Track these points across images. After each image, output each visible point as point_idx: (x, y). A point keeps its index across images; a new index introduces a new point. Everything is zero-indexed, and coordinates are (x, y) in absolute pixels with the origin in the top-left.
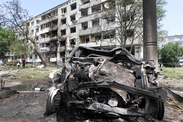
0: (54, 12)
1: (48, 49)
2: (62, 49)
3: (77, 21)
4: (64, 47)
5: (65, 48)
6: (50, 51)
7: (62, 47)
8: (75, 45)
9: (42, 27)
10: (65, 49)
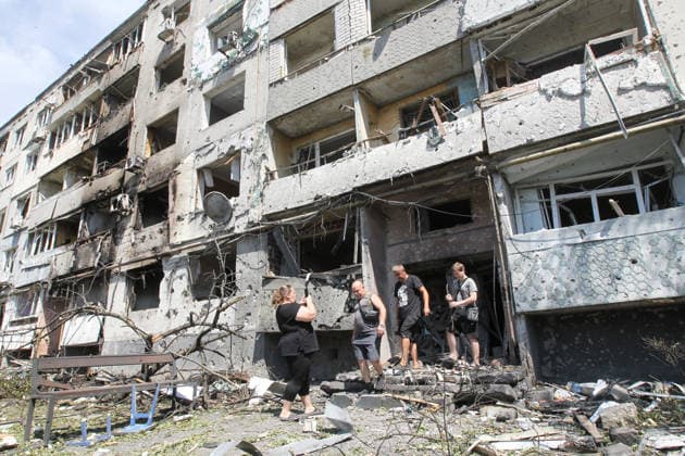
0: (126, 40)
1: (60, 259)
2: (142, 246)
3: (256, 36)
4: (156, 227)
5: (167, 231)
6: (73, 271)
7: (146, 231)
8: (232, 201)
9: (56, 137)
10: (167, 242)
